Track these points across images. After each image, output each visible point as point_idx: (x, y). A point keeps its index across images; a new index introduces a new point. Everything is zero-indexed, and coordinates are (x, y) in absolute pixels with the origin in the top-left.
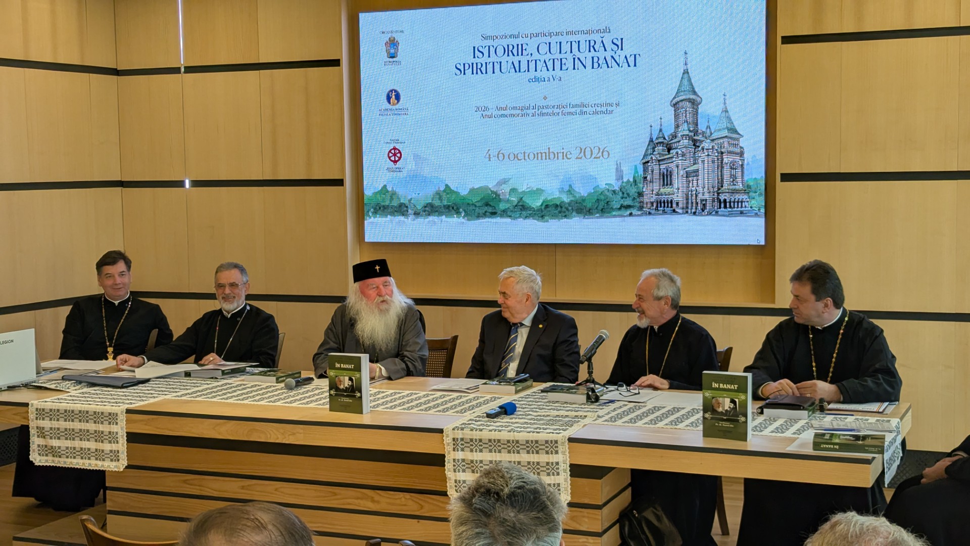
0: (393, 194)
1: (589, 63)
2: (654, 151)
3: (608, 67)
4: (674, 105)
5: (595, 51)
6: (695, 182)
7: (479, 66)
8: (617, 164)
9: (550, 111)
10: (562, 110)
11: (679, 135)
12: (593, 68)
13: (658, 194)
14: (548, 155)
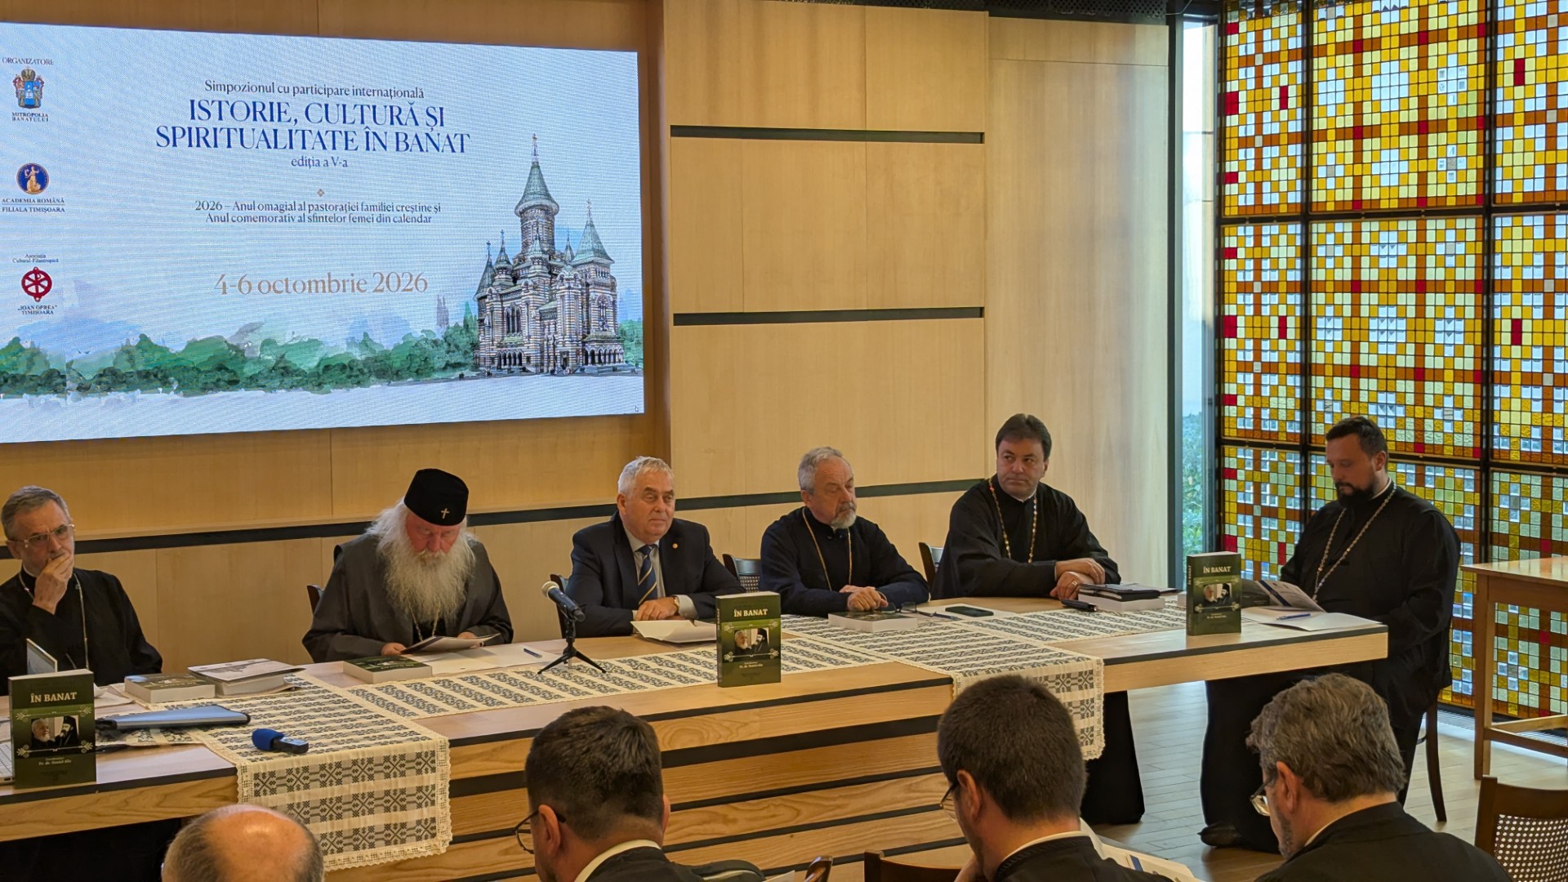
0: (33, 355)
1: (391, 143)
2: (493, 281)
3: (422, 150)
4: (521, 213)
5: (401, 124)
6: (552, 326)
7: (202, 133)
8: (439, 300)
9: (329, 214)
10: (350, 213)
11: (529, 257)
12: (398, 149)
13: (500, 346)
14: (328, 284)
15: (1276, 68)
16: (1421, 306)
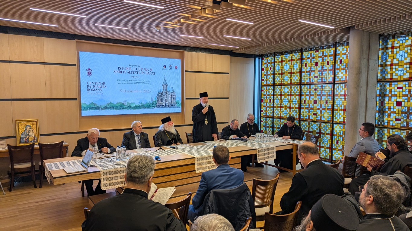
15: (270, 64)
16: (291, 98)
